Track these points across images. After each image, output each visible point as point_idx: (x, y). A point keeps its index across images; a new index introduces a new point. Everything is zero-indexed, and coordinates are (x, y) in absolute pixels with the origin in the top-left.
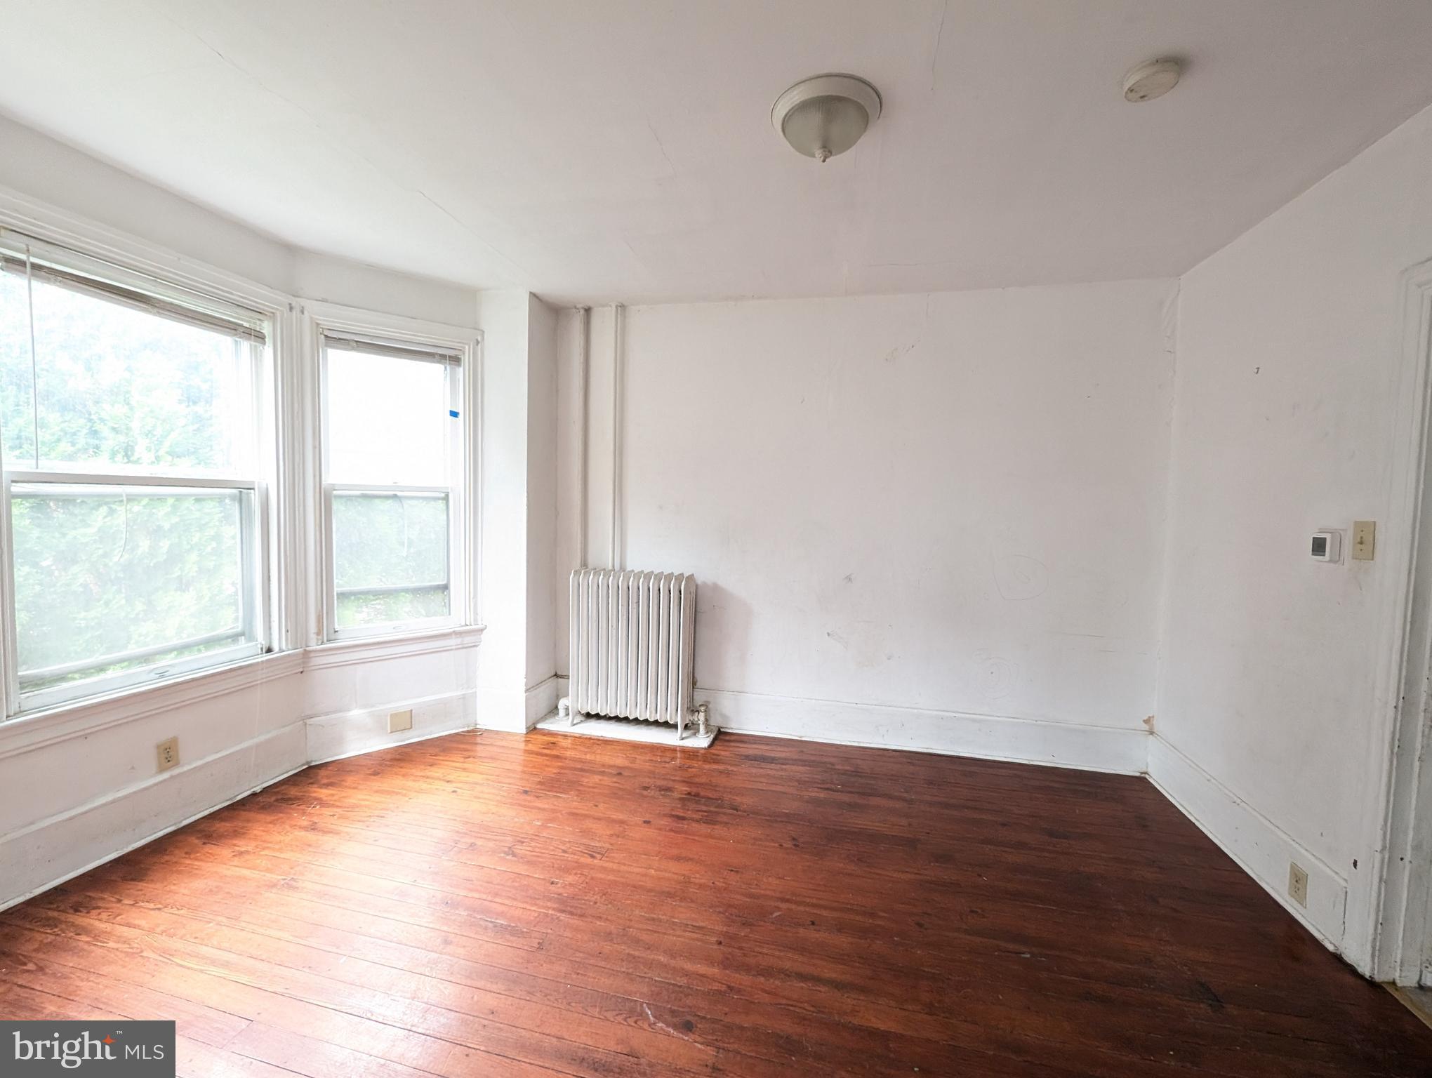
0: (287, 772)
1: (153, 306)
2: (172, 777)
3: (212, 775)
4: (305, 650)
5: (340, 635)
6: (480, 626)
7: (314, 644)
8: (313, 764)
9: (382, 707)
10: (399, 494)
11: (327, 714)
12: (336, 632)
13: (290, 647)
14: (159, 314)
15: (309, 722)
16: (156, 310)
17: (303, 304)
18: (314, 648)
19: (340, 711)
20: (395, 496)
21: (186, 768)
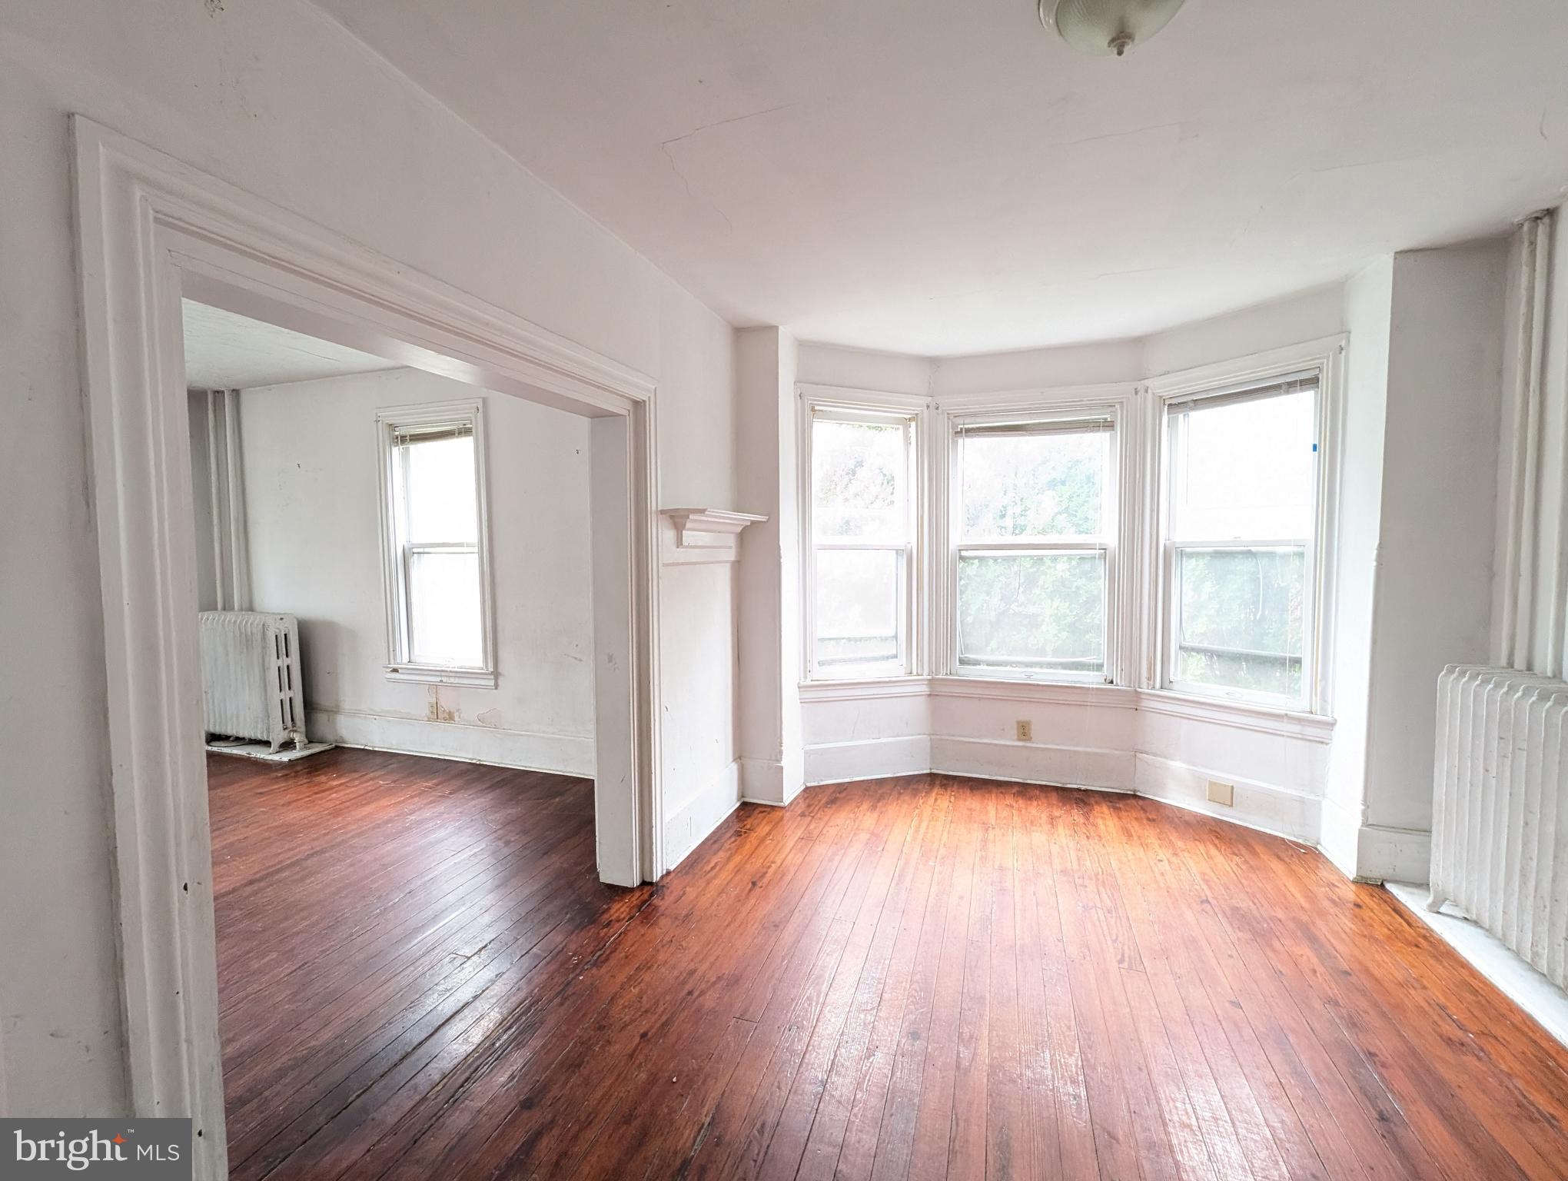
0: (1113, 788)
1: (1026, 430)
2: (1023, 747)
3: (1050, 759)
4: (1135, 690)
5: (1175, 686)
6: (1330, 719)
7: (1145, 687)
8: (1138, 794)
9: (1203, 770)
11: (1155, 755)
12: (1171, 682)
13: (1123, 683)
14: (1031, 435)
15: (1138, 754)
16: (1029, 432)
17: (1147, 384)
18: (1147, 691)
19: (1166, 758)
21: (1034, 745)
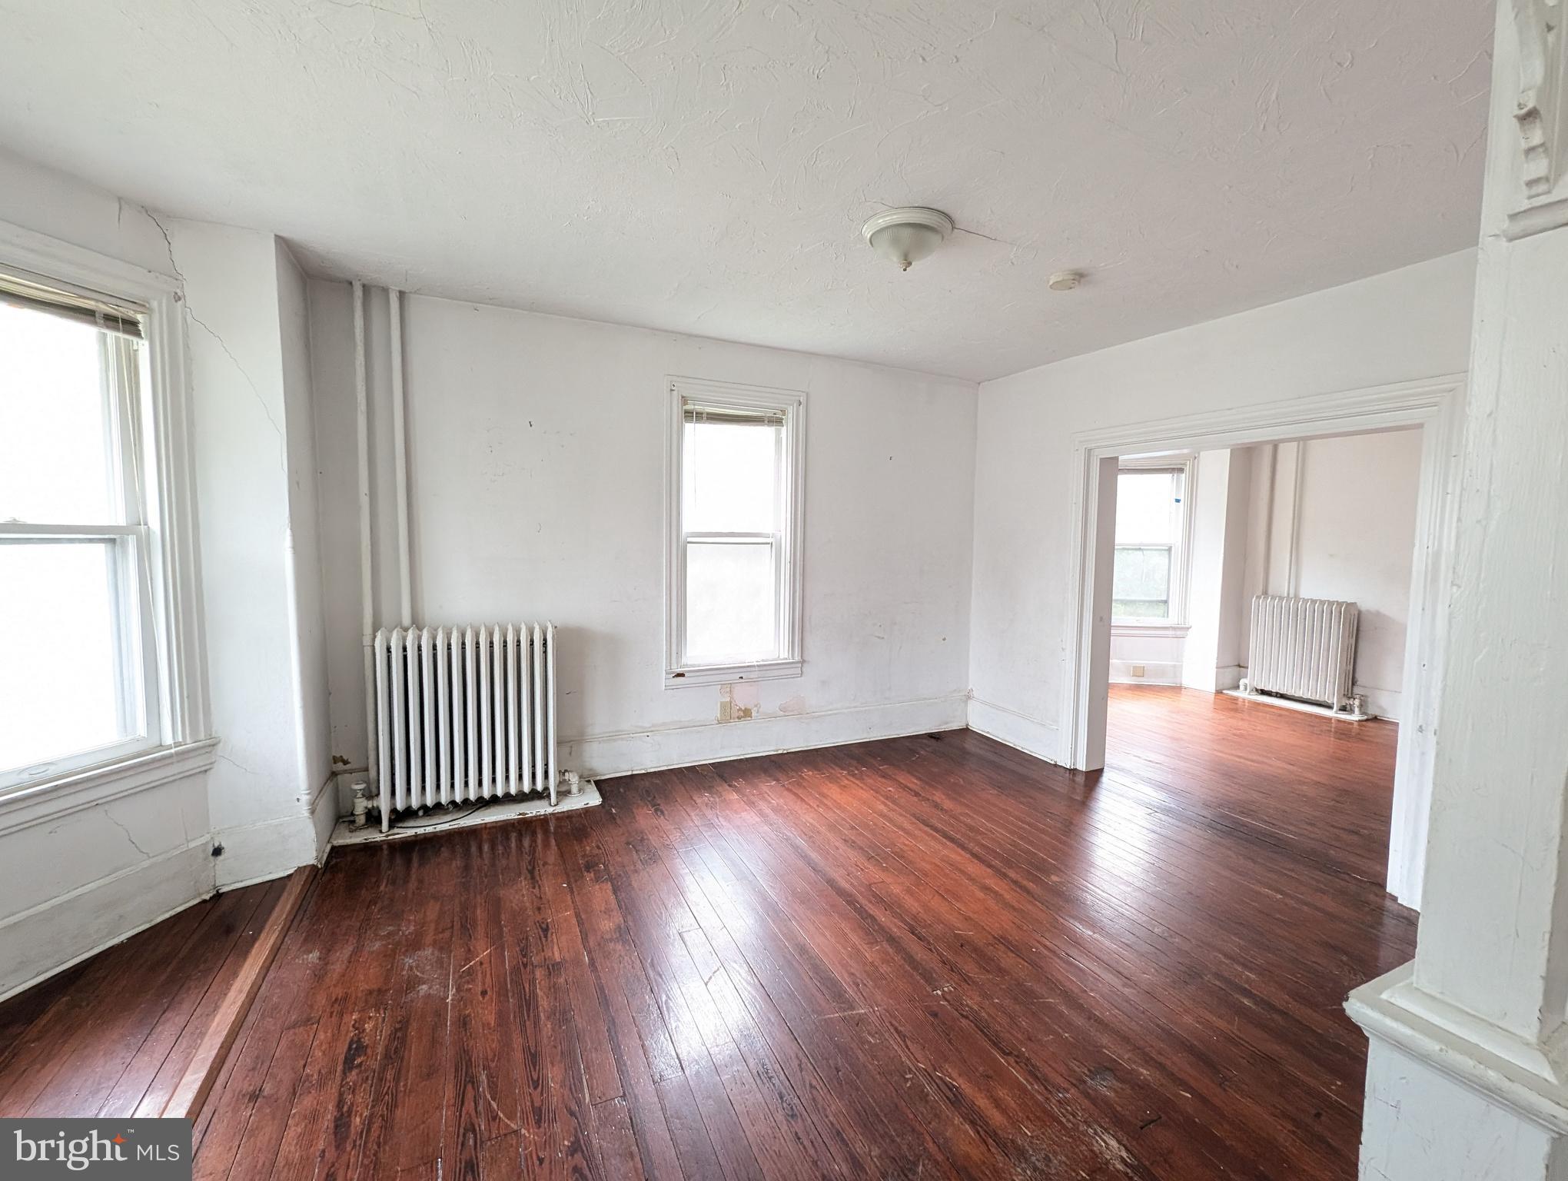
6: (1188, 626)
9: (1129, 661)
10: (1142, 548)
20: (1140, 549)
